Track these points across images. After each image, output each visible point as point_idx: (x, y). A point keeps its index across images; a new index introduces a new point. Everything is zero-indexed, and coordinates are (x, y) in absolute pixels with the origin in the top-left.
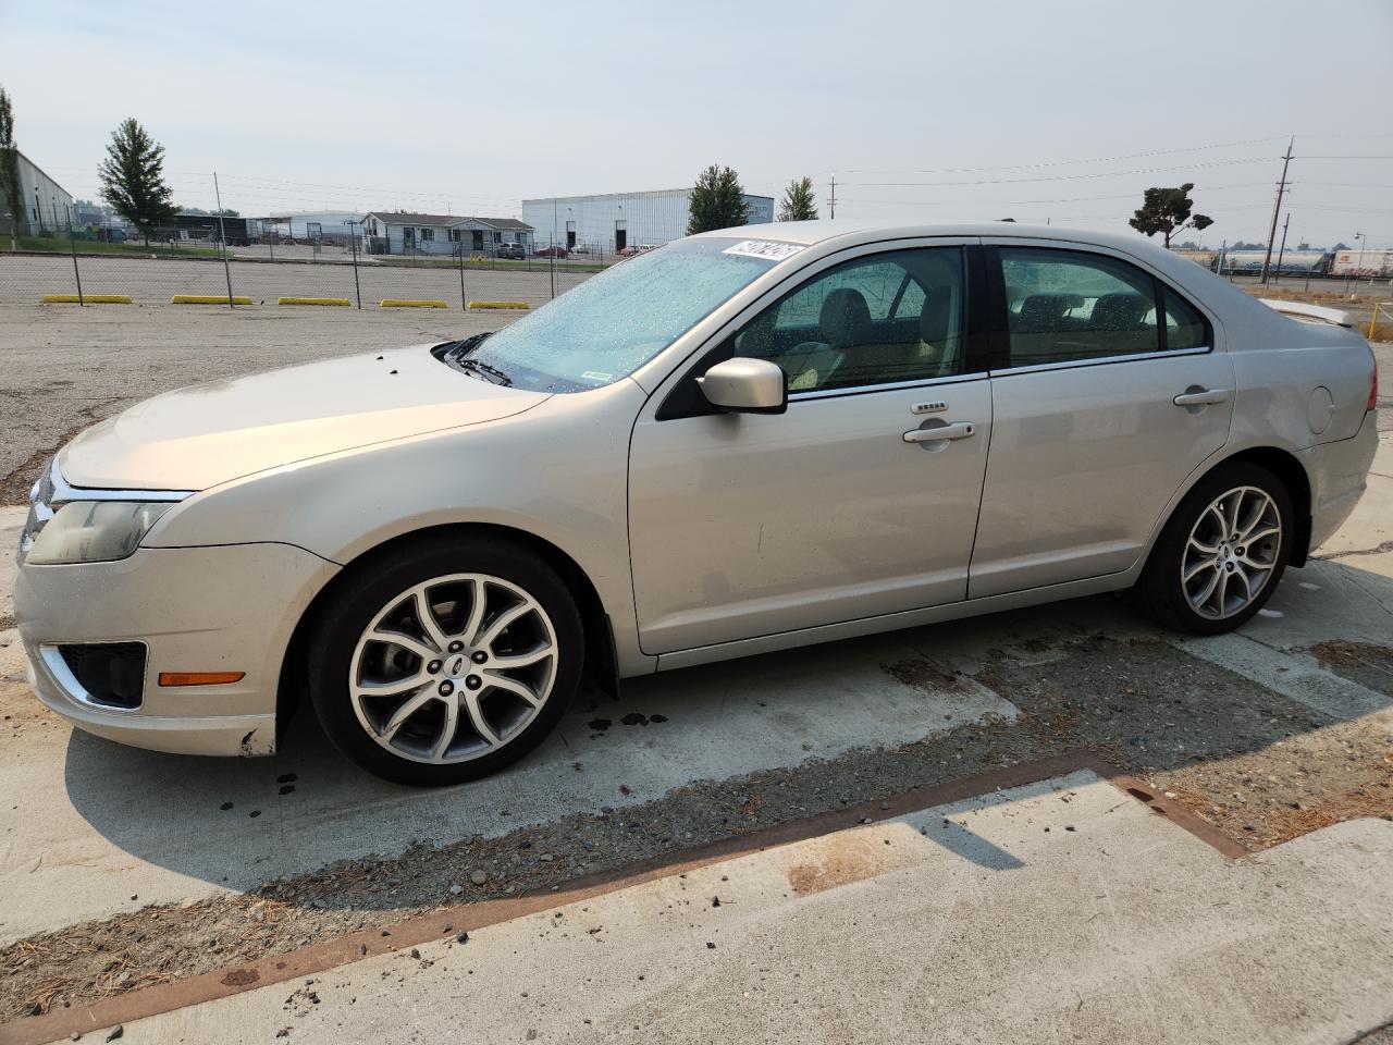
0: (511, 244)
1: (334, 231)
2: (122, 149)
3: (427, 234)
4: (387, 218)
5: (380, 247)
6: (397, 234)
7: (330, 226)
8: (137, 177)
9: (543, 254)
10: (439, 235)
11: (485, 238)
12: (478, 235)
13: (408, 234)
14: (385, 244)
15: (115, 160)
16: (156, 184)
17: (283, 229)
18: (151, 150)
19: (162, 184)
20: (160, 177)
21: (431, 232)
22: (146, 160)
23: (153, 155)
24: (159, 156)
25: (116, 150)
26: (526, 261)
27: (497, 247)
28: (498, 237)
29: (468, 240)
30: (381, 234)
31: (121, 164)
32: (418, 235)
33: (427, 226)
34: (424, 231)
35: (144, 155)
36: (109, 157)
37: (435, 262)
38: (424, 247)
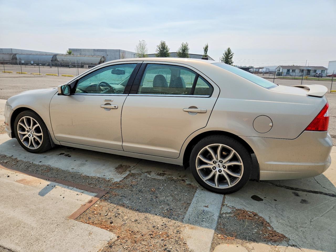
0: (318, 73)
1: (272, 70)
2: (226, 54)
3: (293, 71)
4: (283, 67)
5: (279, 74)
6: (285, 71)
7: (271, 69)
8: (227, 60)
9: (329, 76)
10: (297, 71)
11: (311, 72)
12: (309, 71)
13: (288, 71)
14: (281, 73)
15: (224, 56)
16: (231, 61)
17: (260, 70)
18: (231, 54)
19: (232, 61)
20: (232, 59)
21: (295, 70)
22: (230, 56)
23: (231, 55)
24: (233, 55)
25: (225, 54)
26: (322, 78)
27: (313, 74)
28: (315, 71)
29: (305, 72)
30: (281, 71)
31: (225, 57)
32: (291, 71)
33: (294, 69)
34: (293, 70)
35: (230, 55)
36: (223, 56)
37: (292, 78)
38: (292, 74)
